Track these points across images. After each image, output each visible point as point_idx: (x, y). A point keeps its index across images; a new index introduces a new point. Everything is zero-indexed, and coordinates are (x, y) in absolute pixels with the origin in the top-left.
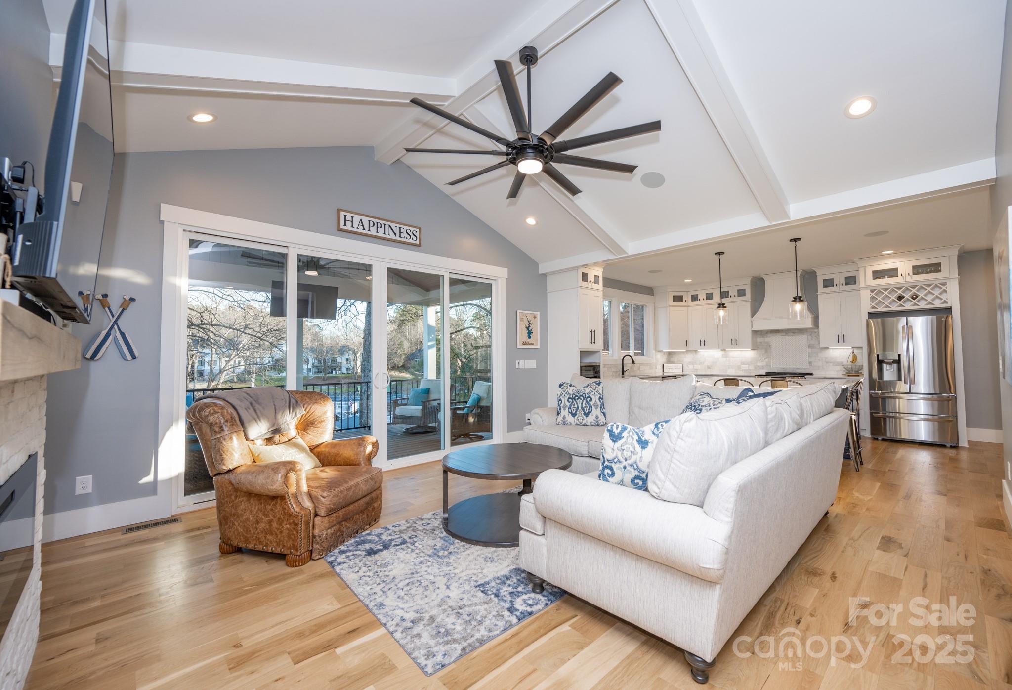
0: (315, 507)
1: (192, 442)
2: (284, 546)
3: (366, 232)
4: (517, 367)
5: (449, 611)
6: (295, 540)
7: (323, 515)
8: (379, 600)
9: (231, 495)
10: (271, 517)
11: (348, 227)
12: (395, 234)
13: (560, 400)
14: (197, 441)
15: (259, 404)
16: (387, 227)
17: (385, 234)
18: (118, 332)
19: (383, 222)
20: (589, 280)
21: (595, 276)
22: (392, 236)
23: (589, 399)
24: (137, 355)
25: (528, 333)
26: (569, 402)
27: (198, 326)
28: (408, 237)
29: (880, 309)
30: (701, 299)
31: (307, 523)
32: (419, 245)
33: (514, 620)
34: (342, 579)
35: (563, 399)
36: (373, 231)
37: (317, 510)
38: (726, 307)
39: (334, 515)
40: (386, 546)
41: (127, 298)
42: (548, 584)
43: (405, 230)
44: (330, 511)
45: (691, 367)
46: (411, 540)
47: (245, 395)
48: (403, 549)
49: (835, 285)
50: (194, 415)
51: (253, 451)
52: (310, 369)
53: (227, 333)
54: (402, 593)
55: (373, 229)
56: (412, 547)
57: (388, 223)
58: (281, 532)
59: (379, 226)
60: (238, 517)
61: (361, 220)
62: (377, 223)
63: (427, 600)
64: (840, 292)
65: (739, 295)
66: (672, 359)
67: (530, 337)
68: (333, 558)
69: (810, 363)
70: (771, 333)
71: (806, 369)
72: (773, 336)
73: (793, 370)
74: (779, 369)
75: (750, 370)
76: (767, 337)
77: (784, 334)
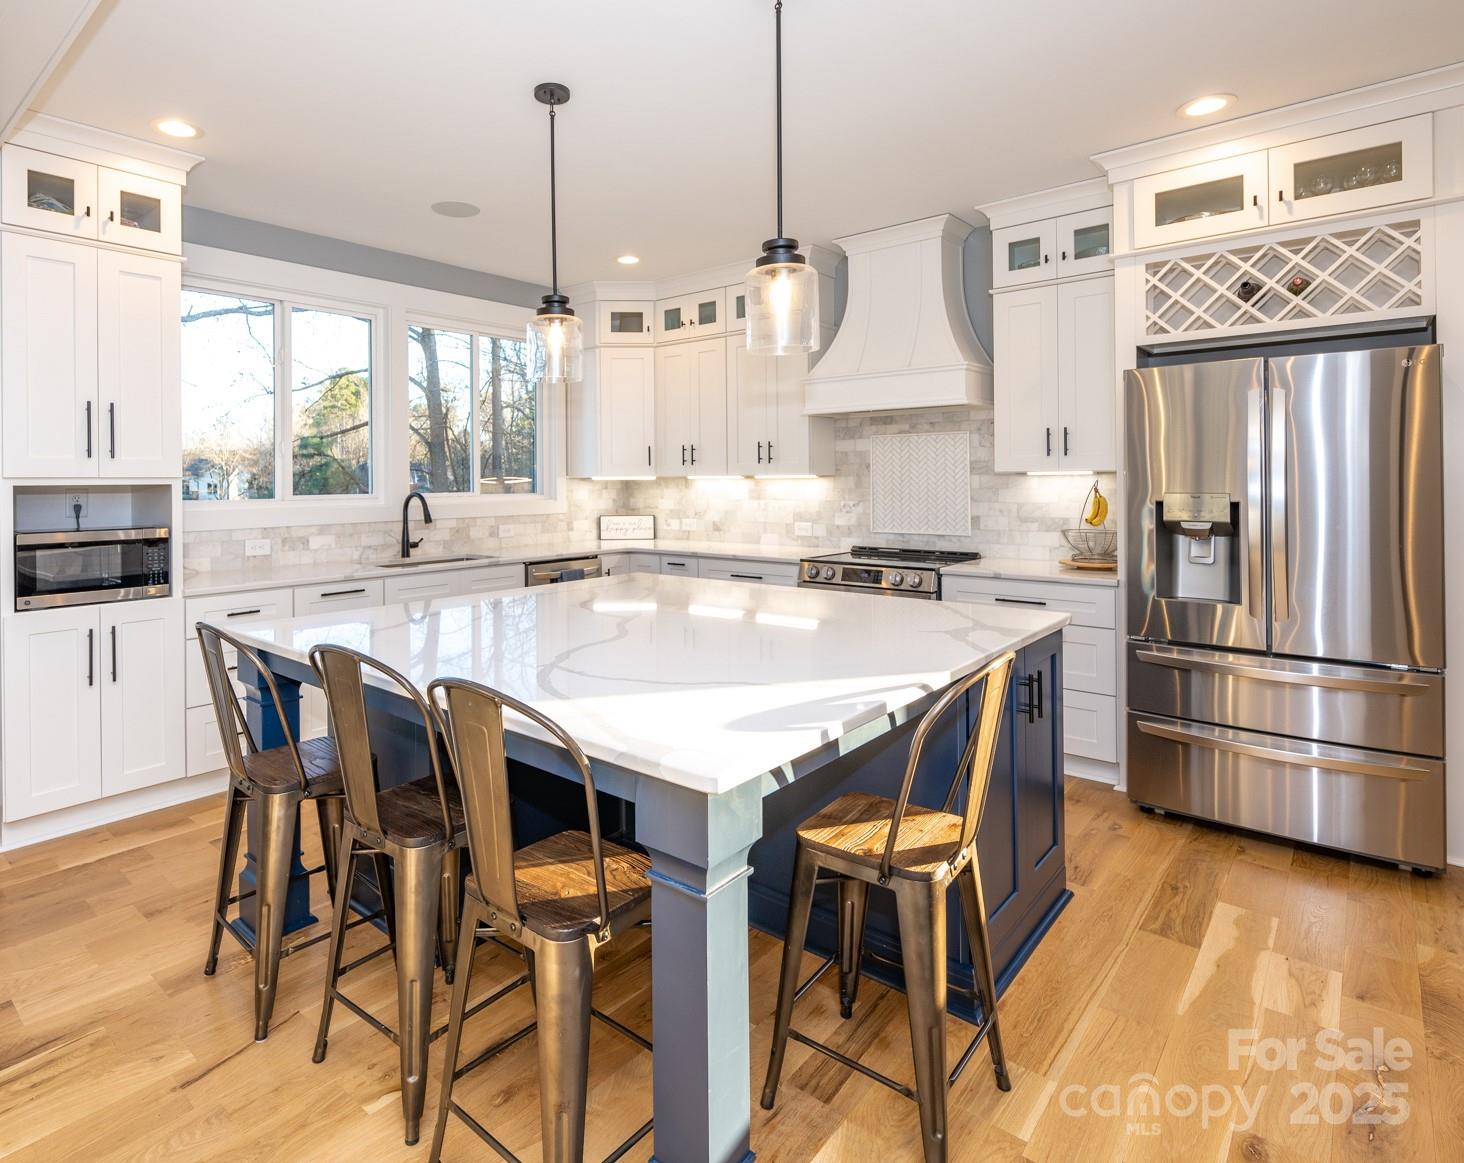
29: (1177, 335)
30: (688, 322)
45: (674, 524)
49: (1042, 259)
64: (1057, 282)
69: (975, 520)
70: (872, 424)
71: (962, 539)
72: (876, 433)
73: (927, 542)
74: (892, 537)
75: (817, 538)
76: (860, 438)
77: (907, 427)
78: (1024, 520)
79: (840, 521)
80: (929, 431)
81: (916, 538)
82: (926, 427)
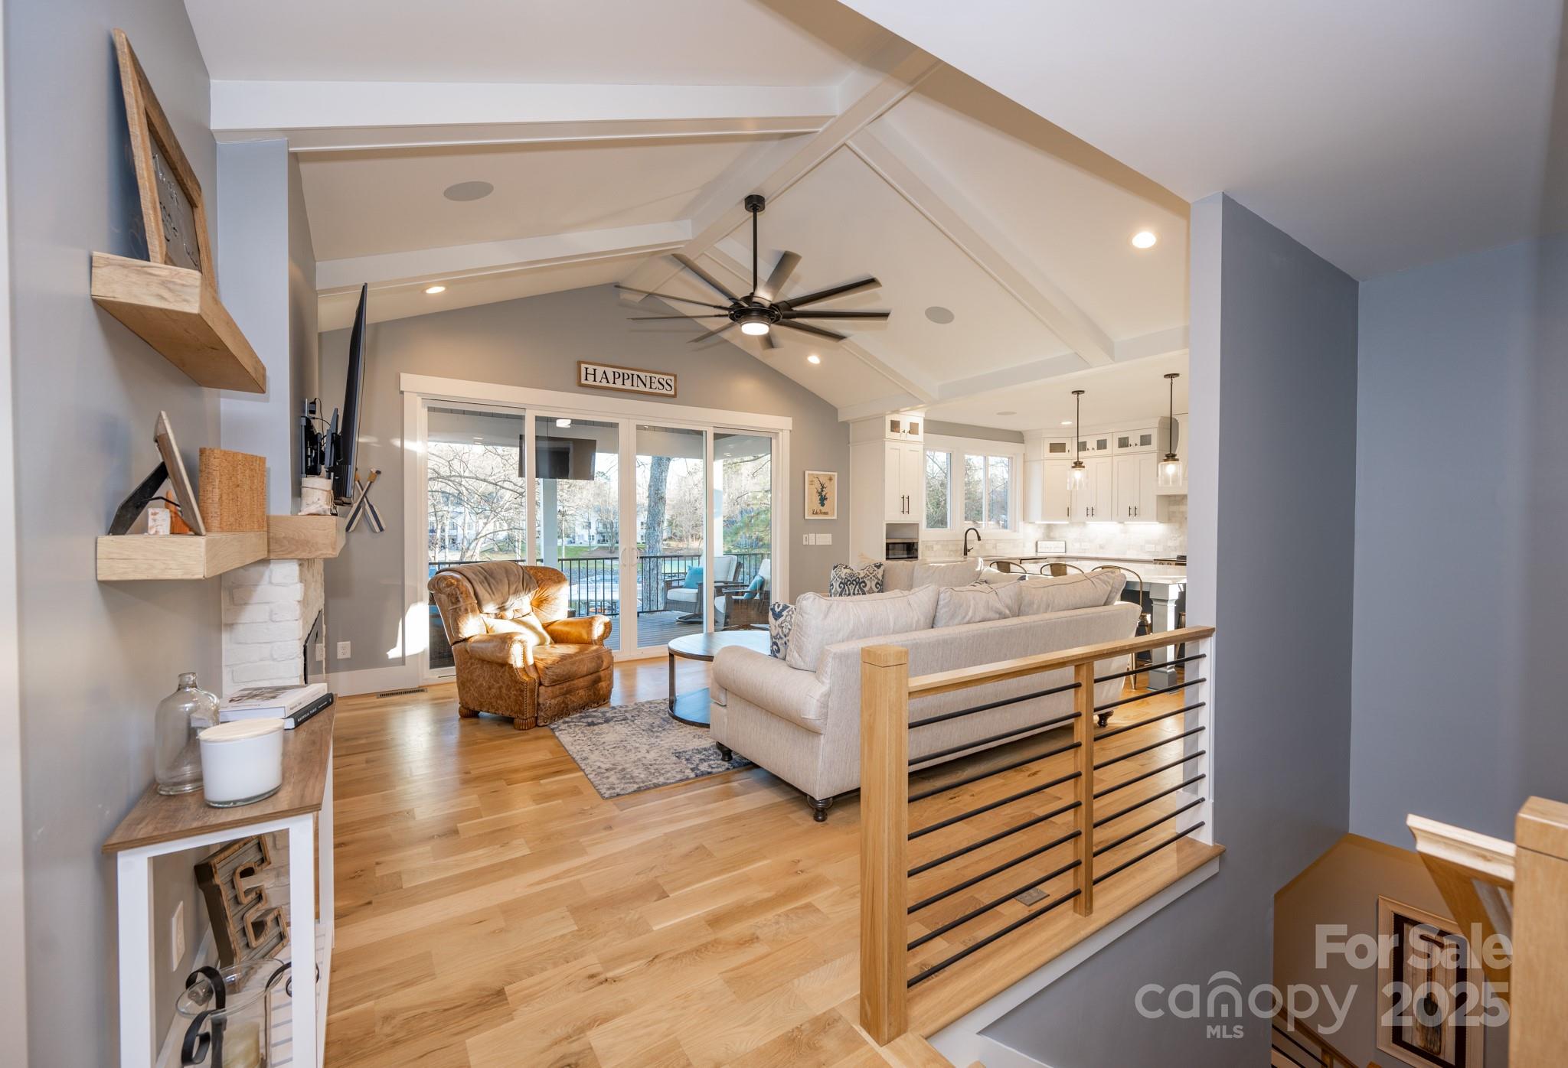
0: (539, 677)
1: (434, 617)
2: (512, 711)
3: (611, 385)
4: (804, 543)
5: (641, 766)
6: (521, 705)
7: (546, 685)
8: (584, 755)
9: (467, 662)
10: (501, 684)
11: (590, 381)
12: (645, 385)
13: (832, 585)
14: (439, 616)
15: (494, 578)
16: (635, 377)
17: (632, 385)
18: (367, 505)
19: (630, 372)
20: (901, 430)
21: (911, 424)
22: (641, 388)
23: (864, 584)
24: (384, 526)
25: (820, 500)
26: (840, 587)
27: (448, 478)
28: (661, 387)
30: (1091, 449)
31: (532, 691)
32: (675, 396)
33: (692, 775)
34: (559, 740)
35: (834, 584)
36: (619, 384)
37: (542, 680)
38: (1084, 467)
39: (558, 687)
40: (607, 721)
41: (374, 471)
42: (736, 754)
43: (657, 378)
44: (553, 682)
45: (1077, 545)
46: (633, 719)
47: (480, 568)
48: (621, 724)
50: (434, 587)
51: (487, 623)
52: (593, 536)
53: (483, 487)
54: (606, 752)
55: (619, 382)
56: (632, 723)
57: (635, 373)
58: (509, 698)
59: (626, 377)
60: (473, 682)
61: (605, 372)
62: (623, 374)
63: (625, 758)
65: (1142, 444)
66: (1052, 534)
67: (823, 505)
68: (556, 726)
75: (1158, 552)
79: (1171, 544)
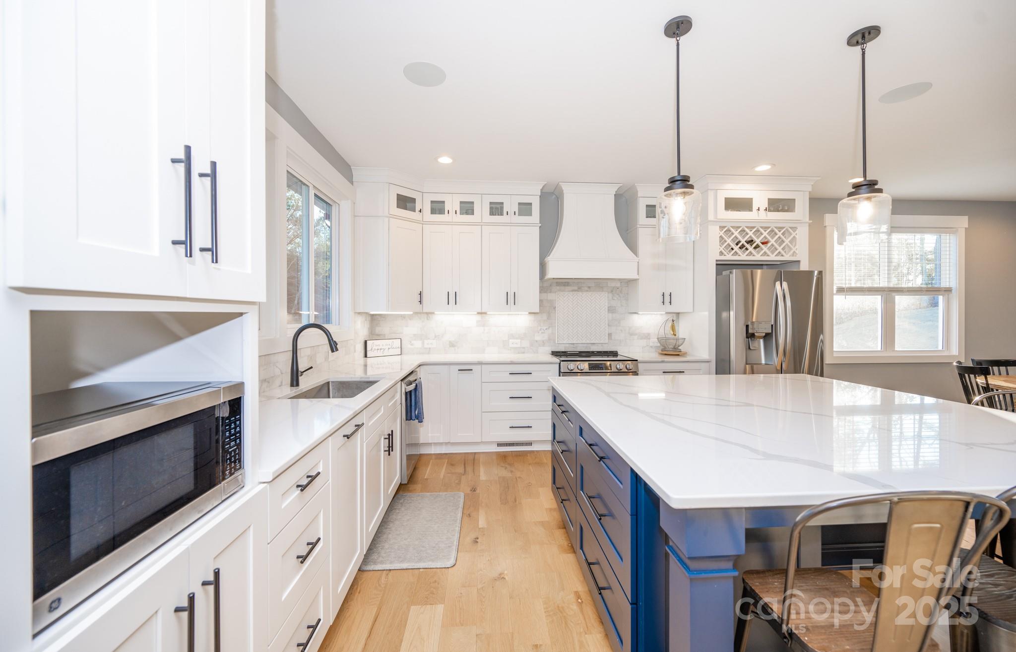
45: (418, 344)
65: (521, 213)
66: (378, 330)
69: (610, 335)
70: (557, 286)
71: (603, 345)
72: (560, 290)
73: (586, 347)
74: (568, 345)
75: (524, 348)
76: (550, 292)
77: (576, 288)
78: (632, 334)
79: (538, 338)
80: (587, 291)
81: (580, 345)
82: (586, 289)
